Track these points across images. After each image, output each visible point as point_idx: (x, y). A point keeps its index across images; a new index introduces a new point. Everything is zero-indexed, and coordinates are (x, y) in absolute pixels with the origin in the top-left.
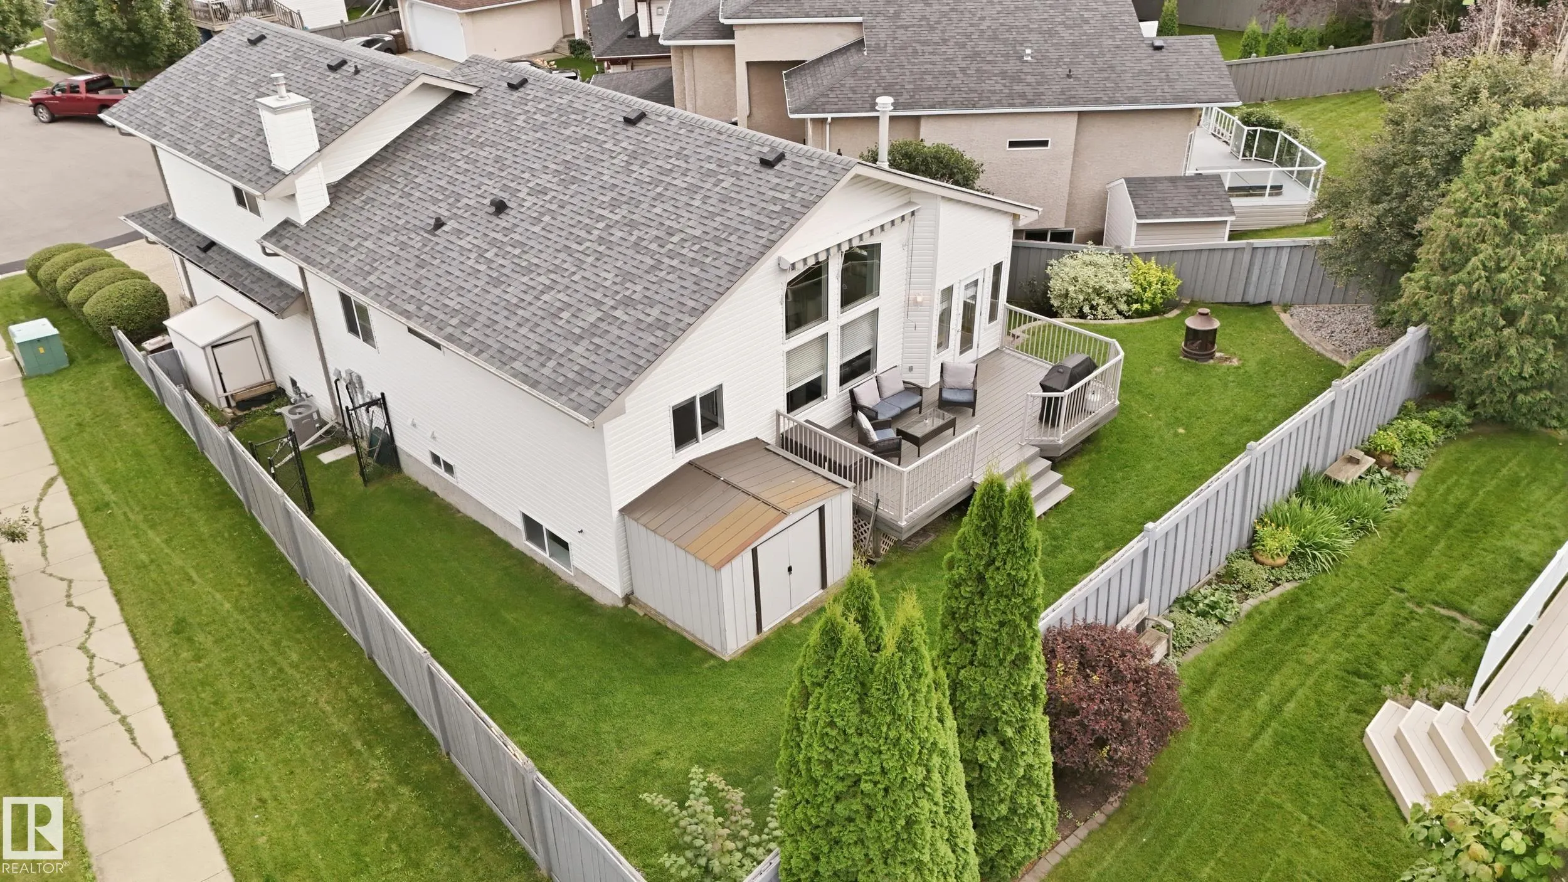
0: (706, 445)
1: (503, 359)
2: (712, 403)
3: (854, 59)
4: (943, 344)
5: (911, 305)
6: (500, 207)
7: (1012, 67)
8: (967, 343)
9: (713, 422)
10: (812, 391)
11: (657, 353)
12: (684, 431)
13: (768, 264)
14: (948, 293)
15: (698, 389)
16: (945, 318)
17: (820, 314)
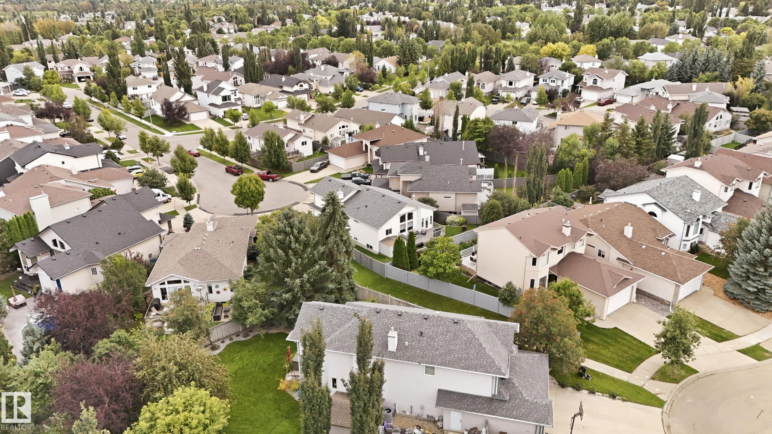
0: (389, 235)
1: (368, 223)
2: (390, 230)
3: (420, 182)
4: (423, 226)
5: (418, 221)
6: (366, 206)
7: (445, 185)
8: (427, 227)
9: (391, 233)
10: (404, 231)
11: (385, 223)
12: (387, 233)
13: (398, 214)
14: (423, 219)
15: (389, 228)
16: (423, 223)
17: (405, 220)
